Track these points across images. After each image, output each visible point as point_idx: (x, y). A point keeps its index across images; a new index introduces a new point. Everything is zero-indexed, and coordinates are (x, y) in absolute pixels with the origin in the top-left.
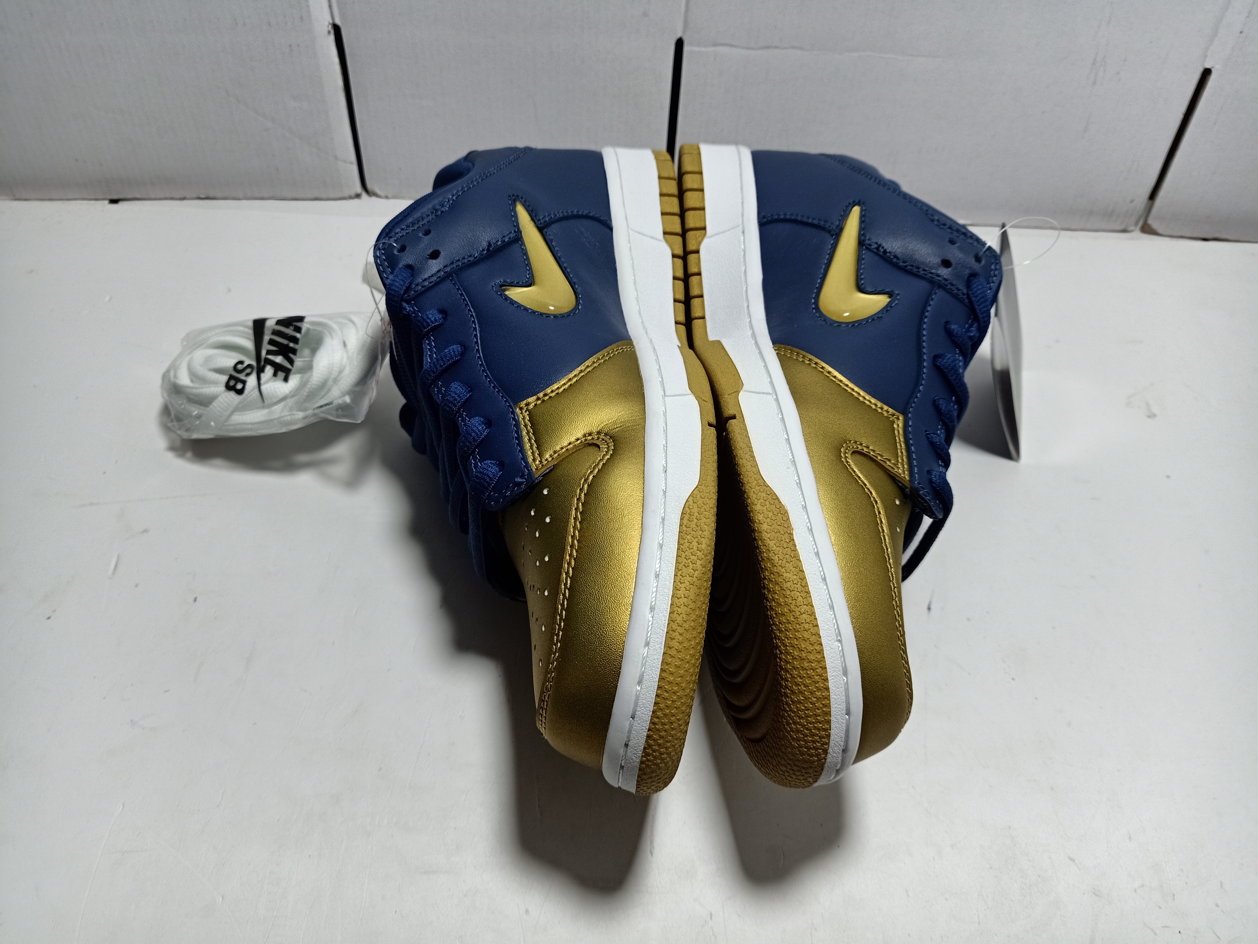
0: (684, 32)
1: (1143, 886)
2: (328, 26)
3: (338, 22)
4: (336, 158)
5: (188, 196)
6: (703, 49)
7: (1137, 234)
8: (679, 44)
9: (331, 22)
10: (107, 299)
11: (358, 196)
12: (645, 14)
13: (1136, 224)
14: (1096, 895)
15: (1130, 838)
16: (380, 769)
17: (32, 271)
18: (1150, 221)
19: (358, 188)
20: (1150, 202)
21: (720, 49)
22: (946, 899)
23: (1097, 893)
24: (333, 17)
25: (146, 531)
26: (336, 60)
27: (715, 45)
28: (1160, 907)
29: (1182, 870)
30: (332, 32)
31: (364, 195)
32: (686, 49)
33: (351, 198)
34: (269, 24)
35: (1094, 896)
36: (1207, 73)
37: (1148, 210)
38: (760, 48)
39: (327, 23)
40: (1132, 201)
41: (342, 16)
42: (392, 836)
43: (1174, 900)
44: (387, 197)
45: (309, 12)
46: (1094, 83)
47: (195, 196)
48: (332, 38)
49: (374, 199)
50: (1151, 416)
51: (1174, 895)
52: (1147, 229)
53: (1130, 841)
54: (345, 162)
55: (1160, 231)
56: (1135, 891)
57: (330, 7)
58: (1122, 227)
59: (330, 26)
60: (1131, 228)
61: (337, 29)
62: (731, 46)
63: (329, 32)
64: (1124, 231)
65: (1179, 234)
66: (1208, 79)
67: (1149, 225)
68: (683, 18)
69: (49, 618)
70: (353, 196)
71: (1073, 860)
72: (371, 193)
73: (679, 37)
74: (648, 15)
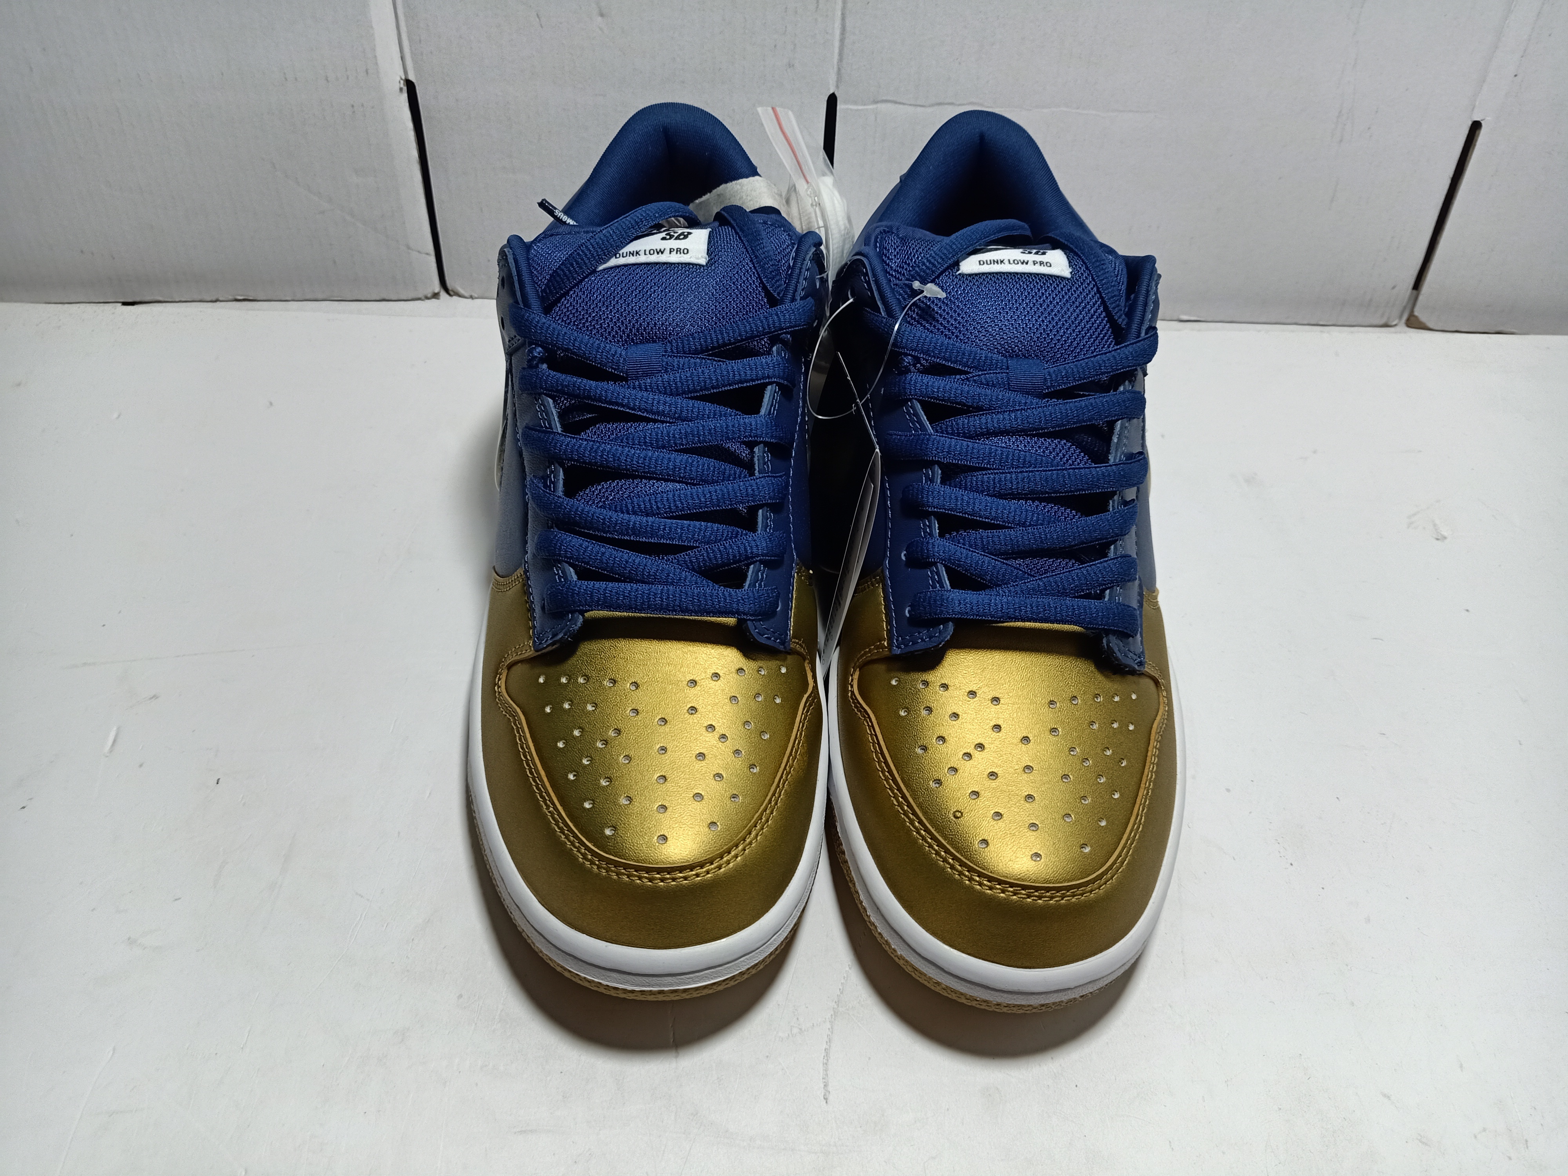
0: (837, 87)
1: (1484, 1130)
2: (400, 82)
3: (412, 77)
4: (409, 248)
5: (221, 298)
6: (860, 107)
7: (1402, 327)
8: (832, 101)
9: (403, 77)
10: (115, 415)
11: (436, 296)
12: (790, 65)
13: (1401, 317)
15: (1461, 1066)
16: (460, 996)
17: (19, 385)
18: (1417, 313)
19: (436, 287)
20: (1415, 292)
21: (882, 107)
22: (1224, 1153)
23: (1424, 1141)
24: (406, 72)
25: (155, 697)
26: (410, 125)
27: (876, 102)
28: (1510, 1158)
29: (1535, 1109)
30: (405, 89)
31: (443, 294)
32: (839, 107)
33: (426, 298)
34: (327, 79)
35: (1420, 1144)
36: (1476, 126)
37: (1414, 301)
38: (930, 106)
39: (399, 79)
40: (1394, 288)
41: (417, 70)
42: (477, 1084)
43: (1527, 1147)
44: (471, 297)
45: (376, 64)
46: (1341, 140)
47: (231, 298)
48: (405, 96)
49: (455, 298)
50: (1441, 538)
51: (1526, 1141)
52: (1414, 323)
53: (1462, 1070)
54: (419, 252)
55: (1431, 325)
56: (1475, 1137)
57: (402, 58)
58: (1382, 322)
59: (402, 82)
60: (1394, 323)
61: (410, 87)
62: (896, 102)
63: (401, 89)
64: (1386, 325)
65: (1455, 329)
66: (1479, 134)
67: (1416, 317)
68: (836, 70)
69: (24, 808)
70: (429, 295)
71: (1389, 1098)
72: (452, 293)
73: (831, 92)
74: (793, 66)
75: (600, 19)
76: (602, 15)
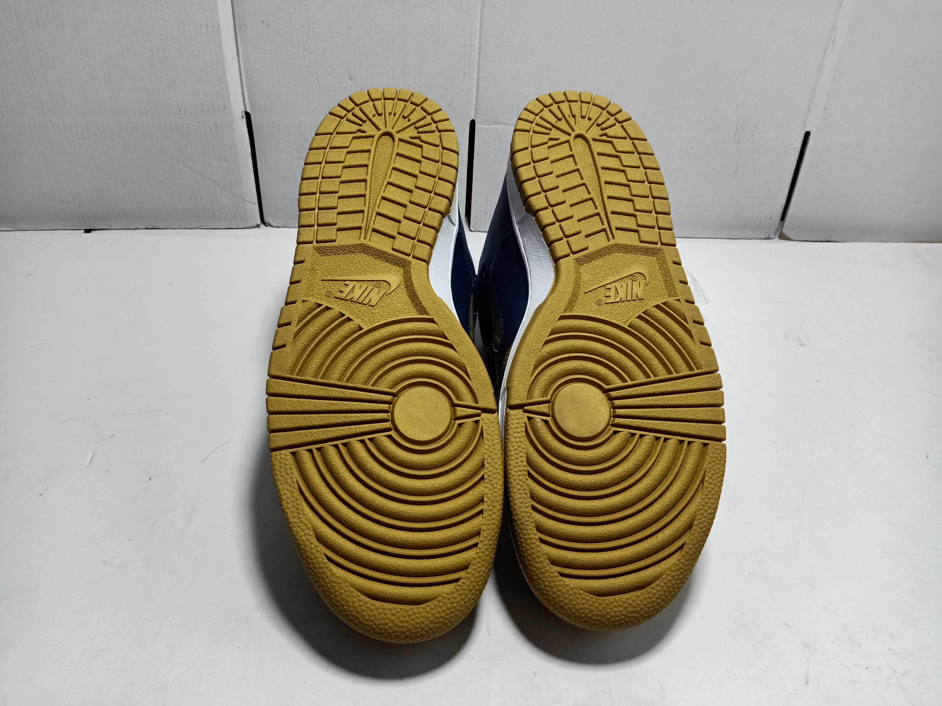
0: (475, 116)
1: (837, 639)
2: (242, 113)
3: (249, 110)
4: (244, 200)
5: (139, 228)
6: (488, 127)
7: (776, 239)
8: (473, 124)
9: (244, 111)
10: (84, 291)
11: (258, 226)
12: (450, 105)
13: (775, 234)
14: (805, 646)
15: (825, 608)
17: (29, 275)
18: (784, 231)
19: (259, 222)
20: (782, 221)
21: (498, 126)
24: (245, 108)
25: (113, 436)
26: (247, 135)
27: (496, 124)
28: (851, 653)
29: (863, 627)
30: (245, 116)
31: (262, 226)
32: (477, 126)
33: (253, 227)
34: (203, 111)
36: (807, 135)
37: (782, 226)
39: (241, 111)
40: (771, 218)
41: (252, 107)
43: (860, 647)
44: (278, 227)
45: (230, 103)
46: (738, 142)
47: (144, 227)
48: (244, 120)
49: (269, 227)
50: (802, 345)
51: (859, 644)
52: (783, 237)
53: (825, 610)
54: (250, 203)
55: (792, 238)
56: (833, 642)
57: (244, 101)
58: (766, 236)
59: (243, 113)
60: (772, 237)
61: (248, 116)
62: (506, 124)
63: (243, 117)
64: (768, 238)
66: (809, 138)
67: (784, 234)
68: (474, 107)
69: (41, 495)
70: (254, 226)
71: (788, 625)
72: (267, 225)
73: (472, 119)
74: (452, 105)
75: (349, 82)
76: (351, 79)
